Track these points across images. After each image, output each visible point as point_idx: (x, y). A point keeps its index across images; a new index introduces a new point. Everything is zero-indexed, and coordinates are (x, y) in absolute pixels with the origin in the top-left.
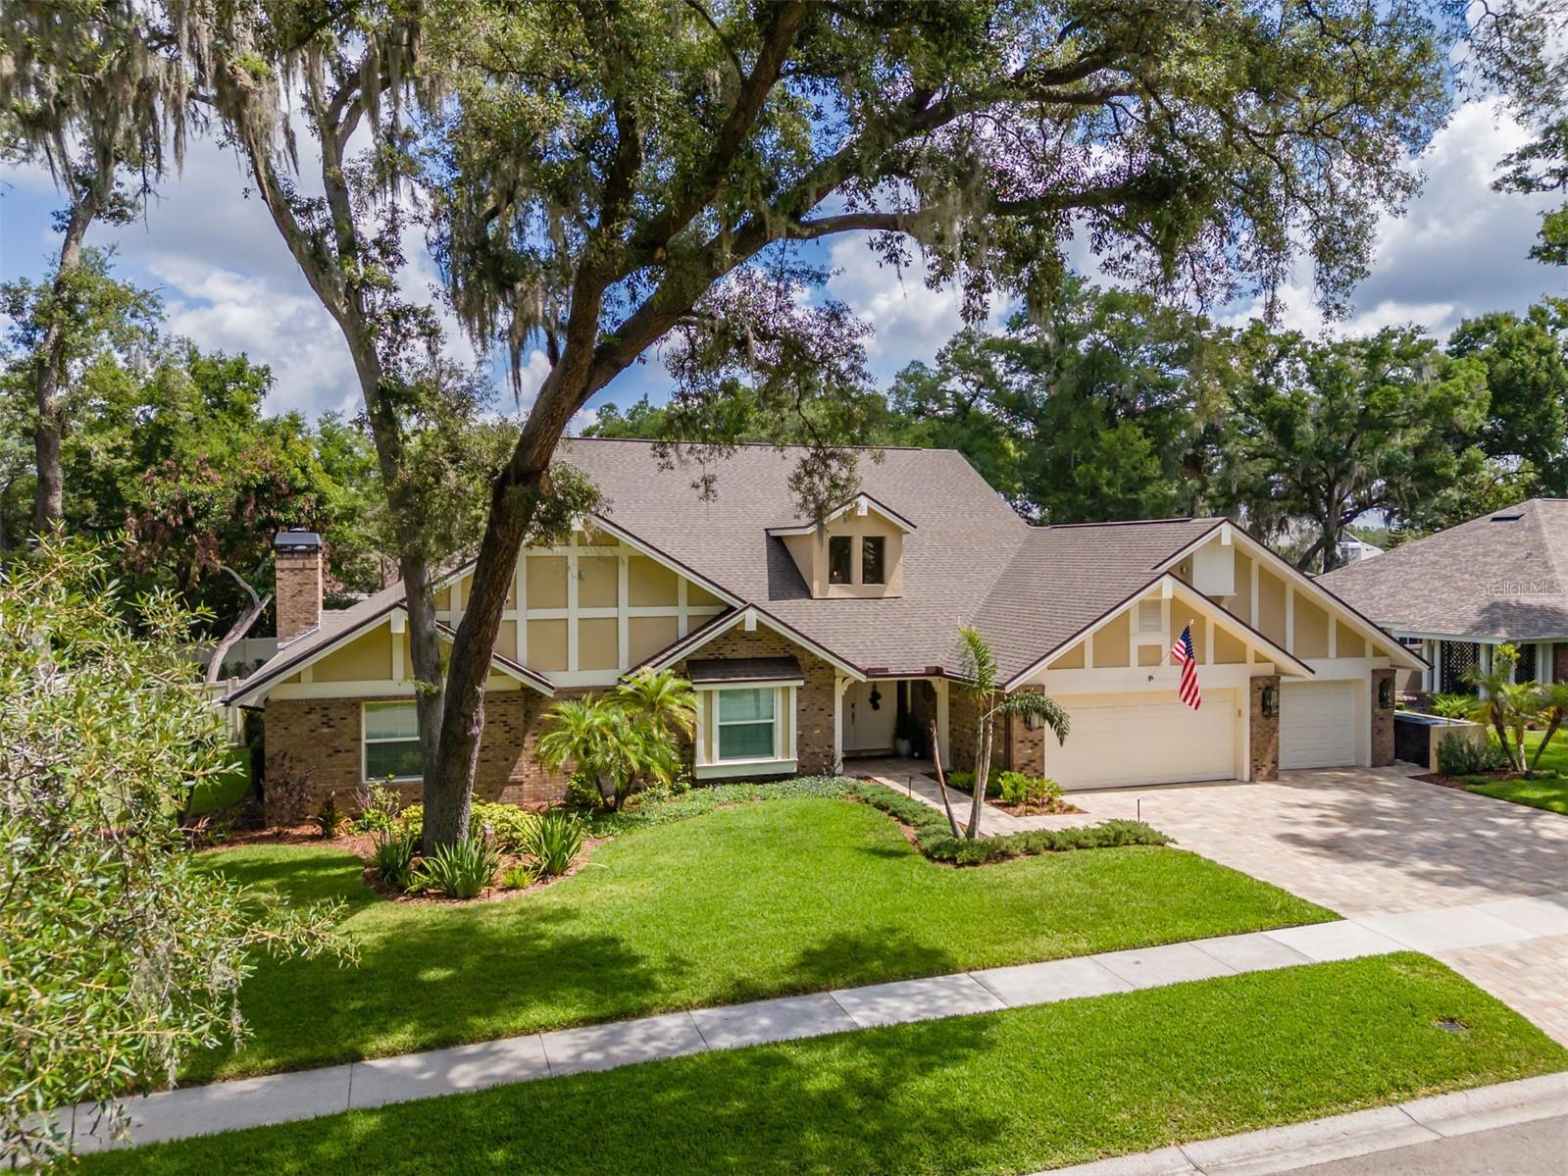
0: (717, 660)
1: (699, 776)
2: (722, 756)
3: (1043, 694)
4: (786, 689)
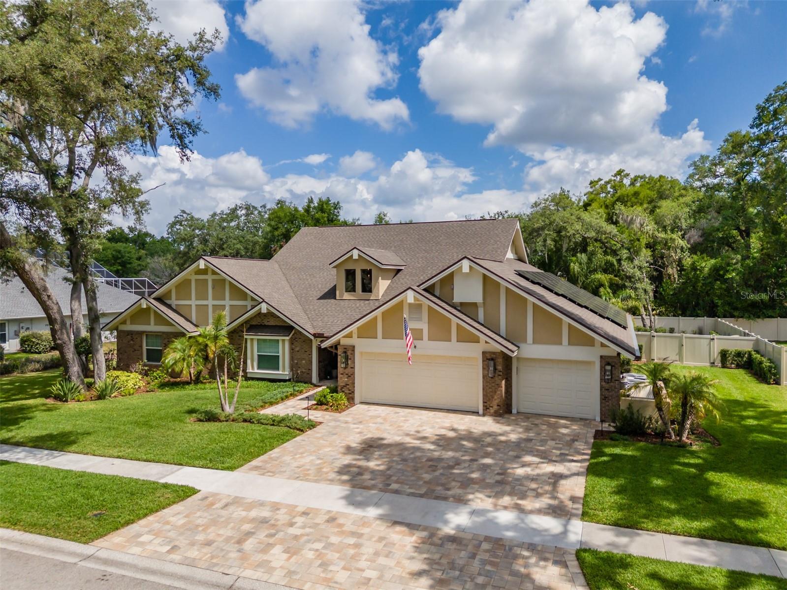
0: (261, 325)
1: (249, 376)
2: (259, 368)
3: (353, 351)
4: (283, 340)
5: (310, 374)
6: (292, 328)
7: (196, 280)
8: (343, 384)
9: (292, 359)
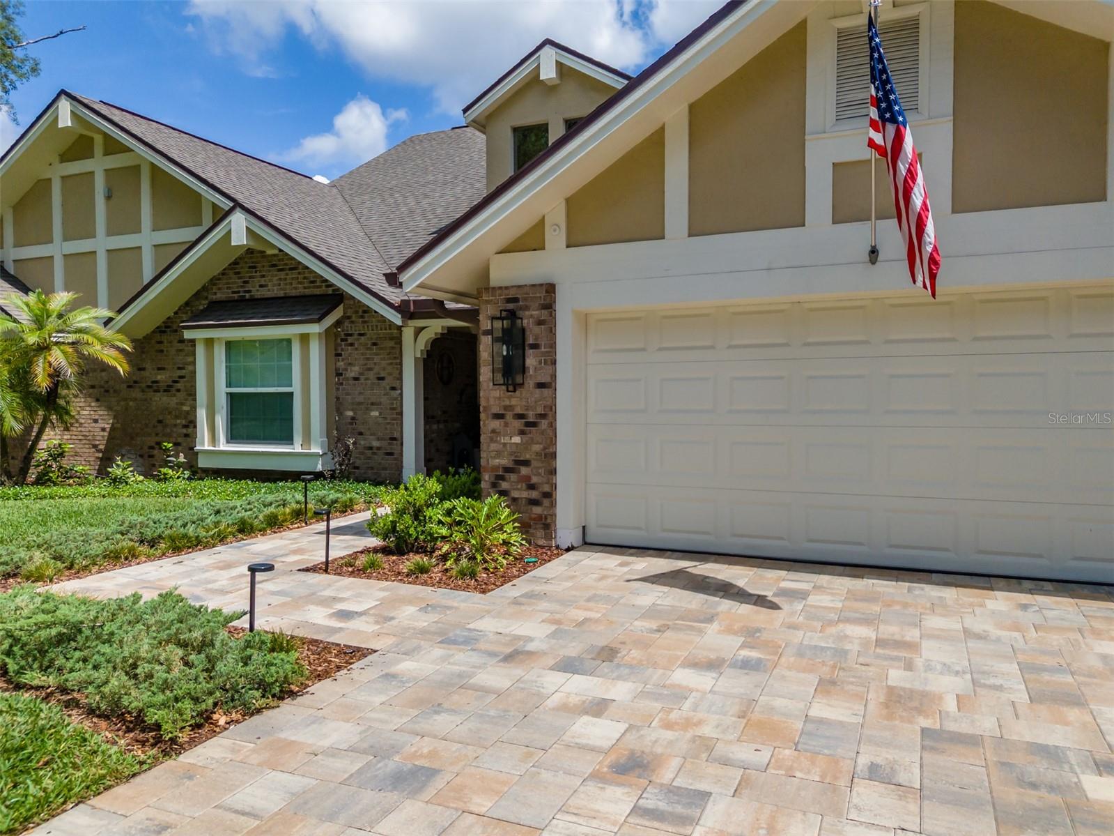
0: (242, 300)
1: (202, 463)
2: (233, 437)
3: (549, 306)
4: (305, 338)
5: (395, 455)
6: (336, 297)
7: (64, 178)
8: (505, 462)
9: (335, 405)
